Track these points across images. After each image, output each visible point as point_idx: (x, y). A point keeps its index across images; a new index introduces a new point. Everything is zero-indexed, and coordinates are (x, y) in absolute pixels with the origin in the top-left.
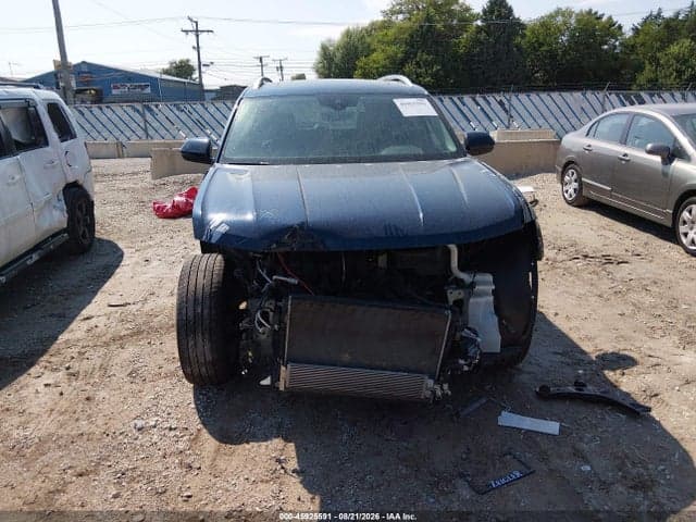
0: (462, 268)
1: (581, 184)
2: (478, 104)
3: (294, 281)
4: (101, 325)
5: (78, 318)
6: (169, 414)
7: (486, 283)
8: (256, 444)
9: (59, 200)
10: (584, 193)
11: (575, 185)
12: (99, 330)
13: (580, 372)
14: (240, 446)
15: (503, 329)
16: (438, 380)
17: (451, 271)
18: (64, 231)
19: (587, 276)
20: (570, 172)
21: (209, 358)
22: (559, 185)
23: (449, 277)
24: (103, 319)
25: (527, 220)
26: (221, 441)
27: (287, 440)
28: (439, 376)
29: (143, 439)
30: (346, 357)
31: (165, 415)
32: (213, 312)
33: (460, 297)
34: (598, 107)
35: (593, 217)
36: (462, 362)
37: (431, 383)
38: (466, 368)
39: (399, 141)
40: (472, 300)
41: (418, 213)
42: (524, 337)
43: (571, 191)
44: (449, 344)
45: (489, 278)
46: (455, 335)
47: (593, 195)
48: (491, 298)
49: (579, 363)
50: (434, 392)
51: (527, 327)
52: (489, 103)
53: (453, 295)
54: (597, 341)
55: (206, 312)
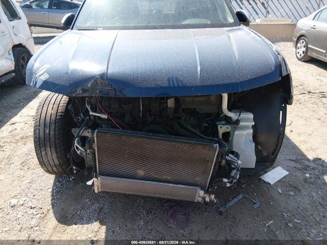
0: (230, 108)
1: (307, 48)
2: (250, 4)
3: (104, 116)
4: (19, 128)
5: (8, 123)
6: (34, 195)
7: (247, 119)
8: (81, 226)
9: (9, 54)
10: (309, 54)
11: (304, 49)
12: (17, 131)
13: (308, 175)
14: (71, 227)
15: (258, 152)
16: (208, 190)
17: (222, 111)
18: (13, 71)
19: (311, 106)
20: (301, 41)
21: (57, 162)
22: (294, 49)
23: (221, 114)
24: (22, 125)
25: (284, 74)
26: (59, 222)
27: (102, 223)
28: (209, 188)
29: (13, 214)
30: (141, 173)
31: (31, 196)
32: (57, 133)
33: (227, 130)
34: (316, 6)
35: (313, 68)
36: (225, 180)
37: (202, 193)
38: (228, 185)
39: (194, 15)
40: (236, 133)
41: (197, 68)
42: (273, 157)
43: (301, 52)
44: (216, 168)
45: (251, 116)
46: (221, 162)
47: (314, 55)
48: (251, 131)
49: (306, 168)
50: (204, 199)
51: (275, 150)
52: (256, 4)
53: (222, 129)
54: (318, 152)
55: (52, 133)
